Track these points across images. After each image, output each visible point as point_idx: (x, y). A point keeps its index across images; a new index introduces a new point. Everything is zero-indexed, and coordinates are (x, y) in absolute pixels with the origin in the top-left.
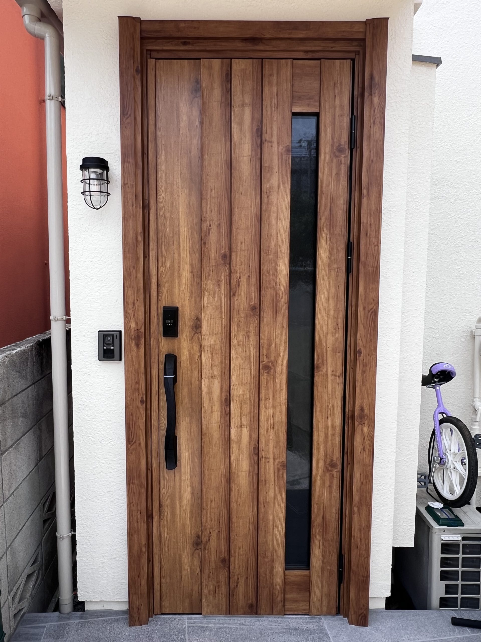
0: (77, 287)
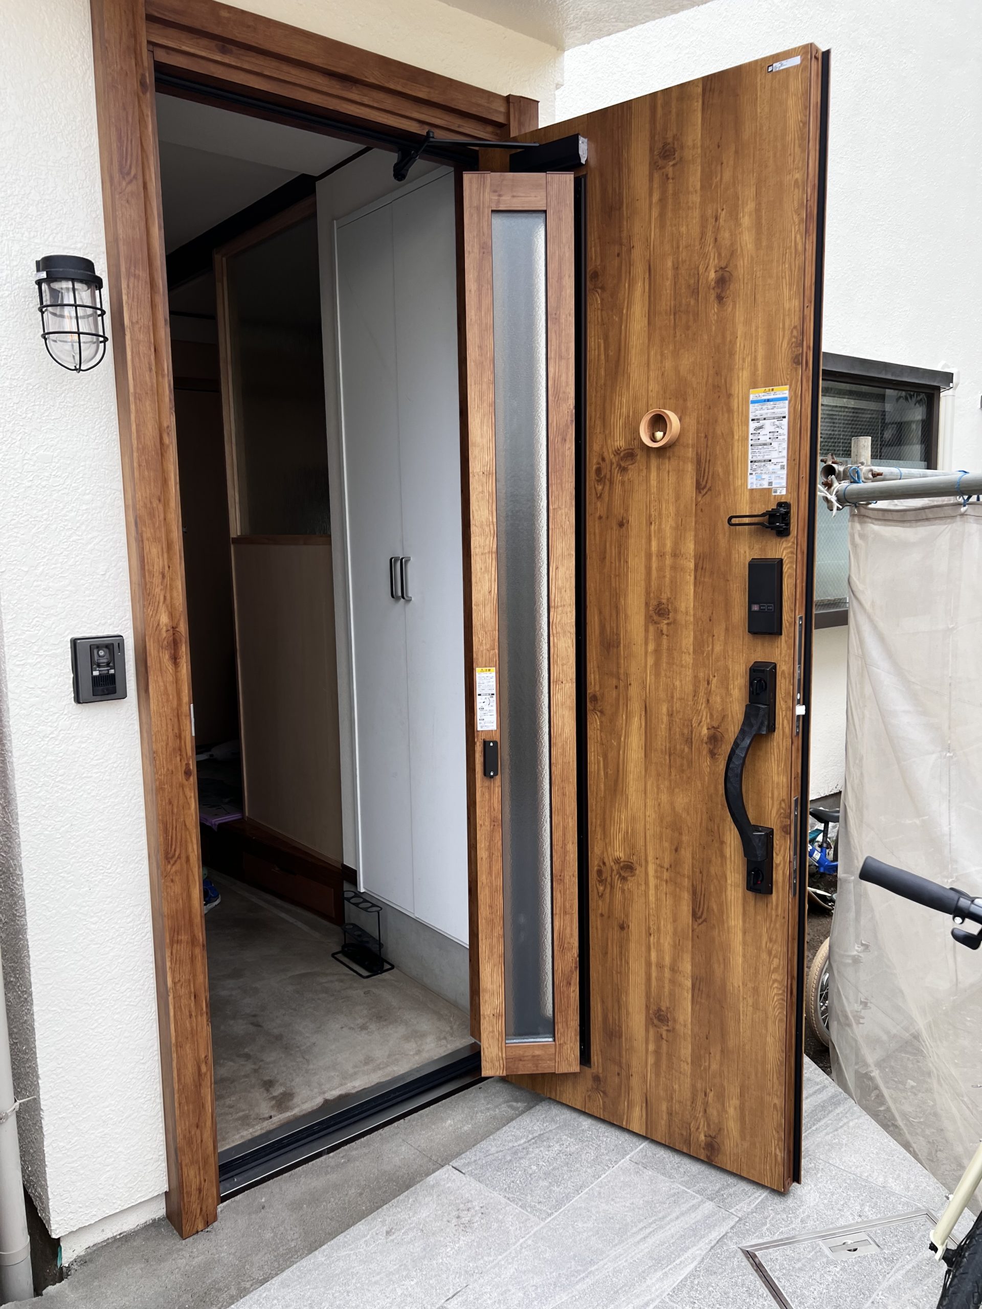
0: (15, 544)
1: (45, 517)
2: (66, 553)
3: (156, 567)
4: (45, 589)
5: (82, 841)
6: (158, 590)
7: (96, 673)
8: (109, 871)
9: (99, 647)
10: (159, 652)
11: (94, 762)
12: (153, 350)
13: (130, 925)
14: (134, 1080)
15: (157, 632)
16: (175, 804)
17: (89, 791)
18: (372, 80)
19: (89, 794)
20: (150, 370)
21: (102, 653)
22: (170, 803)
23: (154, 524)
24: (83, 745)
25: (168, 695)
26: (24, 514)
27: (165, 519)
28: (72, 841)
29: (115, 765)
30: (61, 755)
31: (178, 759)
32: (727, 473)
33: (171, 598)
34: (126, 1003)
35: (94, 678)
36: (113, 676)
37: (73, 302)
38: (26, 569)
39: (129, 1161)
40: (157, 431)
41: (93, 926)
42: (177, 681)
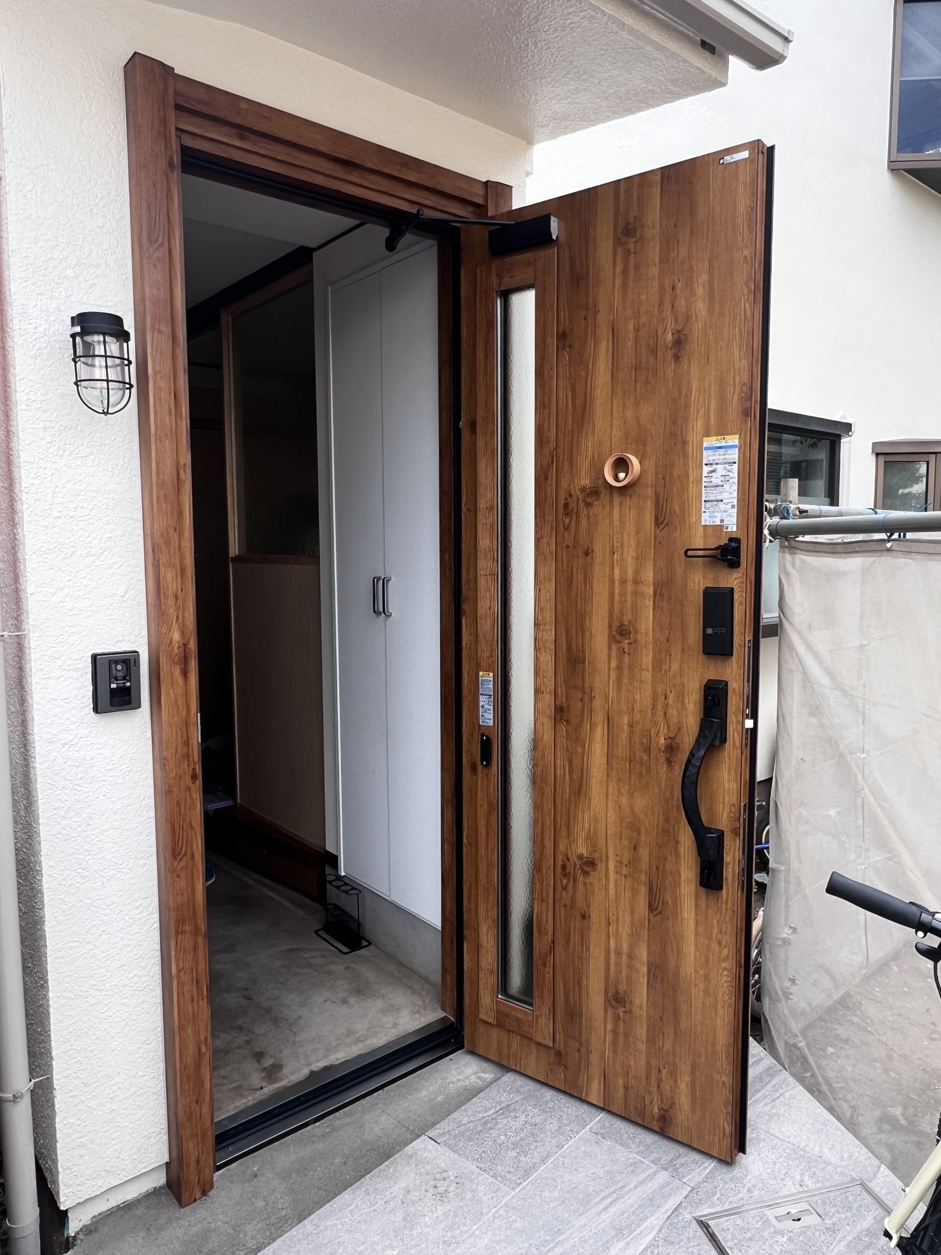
1: (72, 544)
2: (89, 577)
3: (170, 590)
4: (69, 610)
5: (98, 839)
6: (171, 611)
7: (113, 686)
8: (121, 867)
9: (116, 662)
10: (171, 667)
11: (110, 767)
12: (173, 396)
13: (138, 916)
14: (140, 1060)
15: (170, 649)
16: (182, 804)
17: (105, 793)
18: (370, 165)
19: (104, 796)
20: (170, 413)
21: (119, 667)
22: (178, 805)
23: (169, 553)
24: (100, 751)
25: (178, 707)
26: (53, 541)
27: (180, 547)
28: (88, 840)
29: (129, 769)
30: (80, 760)
31: (186, 763)
32: (683, 510)
33: (184, 617)
34: (134, 988)
35: (112, 690)
36: (129, 688)
37: (103, 354)
38: (53, 591)
39: (133, 1135)
40: (175, 469)
41: (105, 918)
42: (186, 694)
